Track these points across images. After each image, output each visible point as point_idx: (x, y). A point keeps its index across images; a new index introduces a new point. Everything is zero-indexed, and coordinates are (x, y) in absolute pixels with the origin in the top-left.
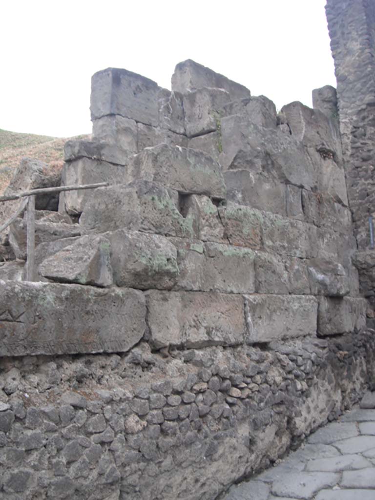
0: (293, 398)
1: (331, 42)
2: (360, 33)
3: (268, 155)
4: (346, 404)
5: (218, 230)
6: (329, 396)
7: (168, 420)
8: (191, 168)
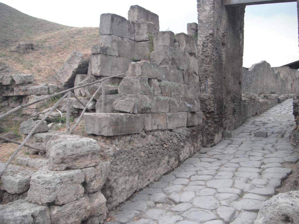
0: (180, 148)
1: (198, 4)
2: (210, 3)
3: (173, 59)
4: (195, 152)
5: (159, 91)
6: (190, 148)
7: (150, 154)
8: (152, 69)
